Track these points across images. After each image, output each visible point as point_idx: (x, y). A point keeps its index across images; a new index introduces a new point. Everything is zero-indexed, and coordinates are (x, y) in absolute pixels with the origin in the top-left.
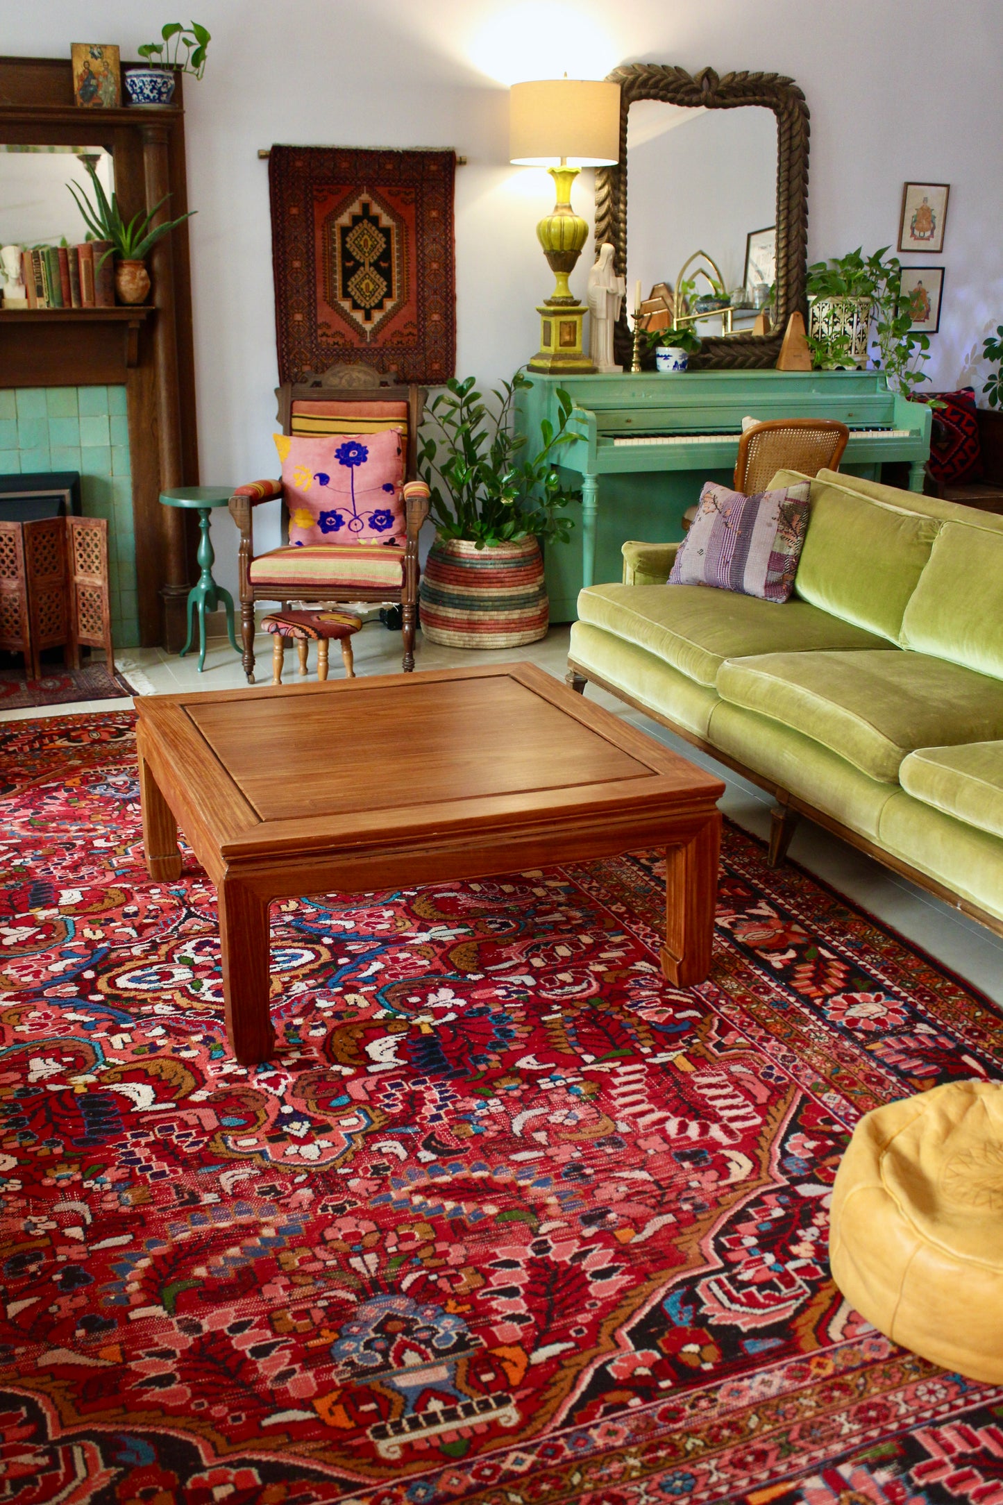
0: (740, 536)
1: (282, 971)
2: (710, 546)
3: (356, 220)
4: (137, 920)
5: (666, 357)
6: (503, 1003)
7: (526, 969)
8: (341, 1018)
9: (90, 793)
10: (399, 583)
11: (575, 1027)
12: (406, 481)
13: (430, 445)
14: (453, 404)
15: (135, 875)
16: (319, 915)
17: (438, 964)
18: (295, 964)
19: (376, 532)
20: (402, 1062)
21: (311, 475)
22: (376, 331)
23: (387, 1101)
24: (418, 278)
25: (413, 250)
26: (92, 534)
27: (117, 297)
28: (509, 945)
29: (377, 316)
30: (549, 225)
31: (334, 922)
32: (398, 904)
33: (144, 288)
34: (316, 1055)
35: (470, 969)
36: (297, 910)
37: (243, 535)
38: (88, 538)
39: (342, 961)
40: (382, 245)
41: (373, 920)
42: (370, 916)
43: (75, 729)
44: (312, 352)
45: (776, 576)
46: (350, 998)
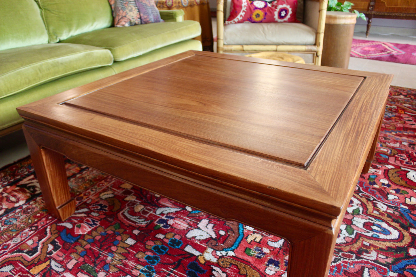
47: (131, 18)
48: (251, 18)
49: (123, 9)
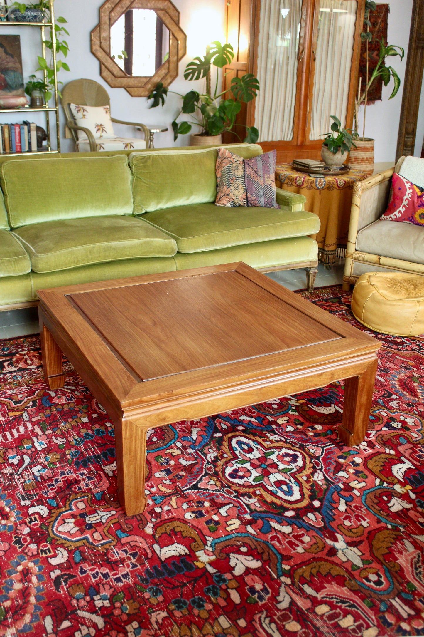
47: (235, 198)
48: (412, 217)
49: (228, 185)
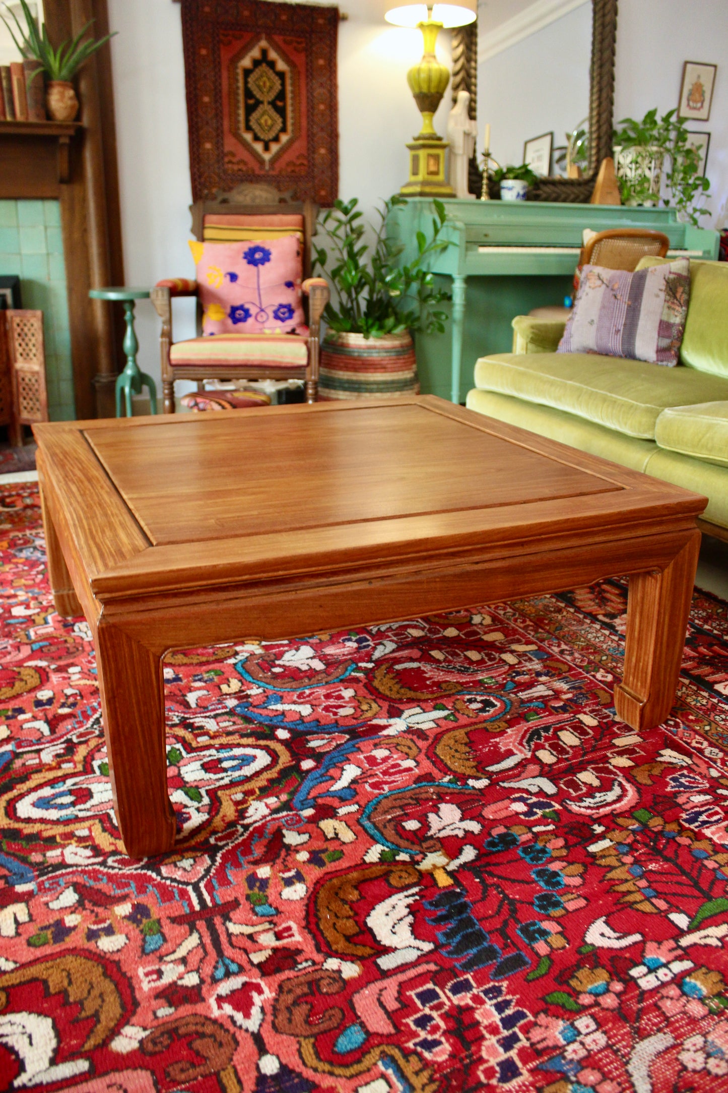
0: (629, 306)
1: (233, 784)
2: (600, 317)
3: (256, 63)
4: (51, 710)
5: (510, 189)
6: (529, 826)
7: (533, 768)
8: (321, 863)
9: (15, 556)
10: (304, 362)
11: (637, 861)
12: (303, 280)
13: (322, 255)
14: (339, 221)
15: (53, 648)
16: (267, 698)
17: (427, 766)
18: (248, 771)
19: (279, 323)
20: (427, 947)
21: (222, 273)
22: (274, 161)
23: (423, 1034)
24: (308, 117)
25: (304, 92)
26: (29, 325)
27: (48, 115)
28: (502, 733)
29: (275, 148)
30: (419, 71)
31: (286, 707)
32: (356, 680)
33: (72, 107)
34: (298, 938)
35: (468, 772)
36: (241, 691)
37: (164, 323)
38: (26, 329)
39: (307, 764)
40: (278, 87)
41: (332, 702)
42: (328, 696)
43: (10, 496)
44: (219, 176)
45: (665, 342)
46: (328, 826)
